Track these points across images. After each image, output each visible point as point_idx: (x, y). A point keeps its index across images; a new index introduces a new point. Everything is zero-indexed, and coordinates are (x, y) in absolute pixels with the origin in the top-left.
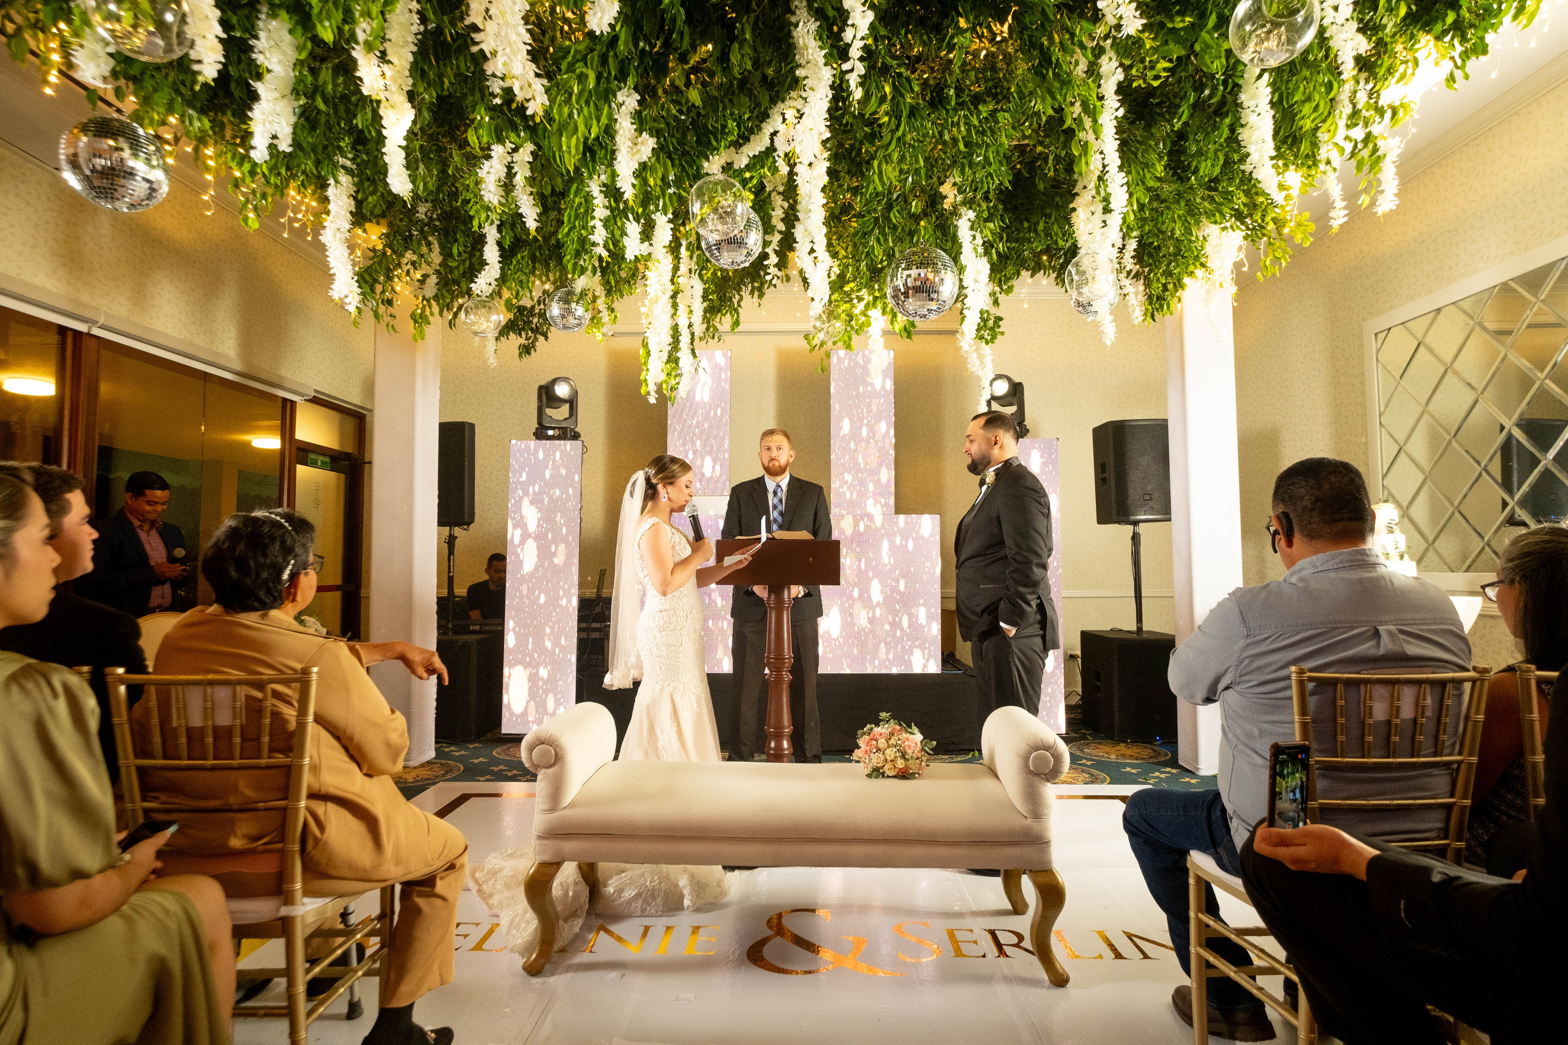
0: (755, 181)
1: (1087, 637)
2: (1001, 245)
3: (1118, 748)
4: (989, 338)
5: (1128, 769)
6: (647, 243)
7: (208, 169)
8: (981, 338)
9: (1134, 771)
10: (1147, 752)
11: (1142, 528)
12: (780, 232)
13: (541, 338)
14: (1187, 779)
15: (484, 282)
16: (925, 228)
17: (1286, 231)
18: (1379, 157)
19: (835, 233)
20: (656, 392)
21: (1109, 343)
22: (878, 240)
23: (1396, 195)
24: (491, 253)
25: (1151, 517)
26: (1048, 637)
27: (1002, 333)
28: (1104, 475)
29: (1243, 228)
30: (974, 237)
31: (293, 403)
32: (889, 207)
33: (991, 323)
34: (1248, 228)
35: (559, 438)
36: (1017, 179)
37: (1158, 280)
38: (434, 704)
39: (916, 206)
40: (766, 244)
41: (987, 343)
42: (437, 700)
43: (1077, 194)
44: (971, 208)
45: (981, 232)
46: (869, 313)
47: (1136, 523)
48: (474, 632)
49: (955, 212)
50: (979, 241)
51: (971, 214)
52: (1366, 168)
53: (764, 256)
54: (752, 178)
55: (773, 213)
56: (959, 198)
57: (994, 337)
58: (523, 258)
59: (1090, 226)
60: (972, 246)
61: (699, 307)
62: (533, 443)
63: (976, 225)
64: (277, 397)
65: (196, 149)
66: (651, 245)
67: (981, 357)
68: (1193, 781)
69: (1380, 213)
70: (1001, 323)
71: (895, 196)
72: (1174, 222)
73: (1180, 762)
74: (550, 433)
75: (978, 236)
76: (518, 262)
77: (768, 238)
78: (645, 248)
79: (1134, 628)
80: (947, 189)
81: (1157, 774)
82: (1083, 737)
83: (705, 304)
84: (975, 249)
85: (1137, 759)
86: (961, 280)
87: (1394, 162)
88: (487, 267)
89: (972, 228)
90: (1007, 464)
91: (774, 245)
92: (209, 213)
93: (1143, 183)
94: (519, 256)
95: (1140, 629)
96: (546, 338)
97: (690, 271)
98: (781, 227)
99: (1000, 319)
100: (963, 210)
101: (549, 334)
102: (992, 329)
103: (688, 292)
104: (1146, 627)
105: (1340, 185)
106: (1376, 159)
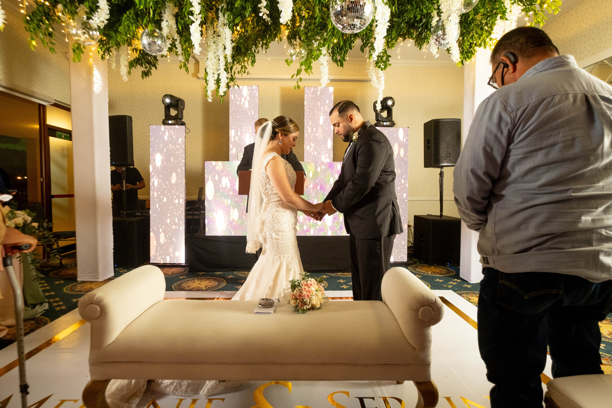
1: (417, 219)
2: (394, 8)
3: (431, 268)
4: (383, 67)
5: (438, 280)
8: (379, 67)
9: (440, 281)
10: (444, 271)
11: (445, 170)
13: (153, 68)
14: (466, 285)
17: (545, 6)
20: (212, 96)
25: (449, 164)
27: (390, 65)
28: (429, 145)
29: (522, 5)
31: (44, 106)
33: (384, 59)
34: (524, 5)
35: (174, 124)
37: (468, 40)
38: (113, 251)
41: (382, 70)
42: (114, 249)
46: (321, 49)
47: (442, 167)
48: (138, 216)
57: (386, 67)
58: (130, 14)
61: (229, 46)
62: (163, 127)
64: (35, 103)
67: (378, 78)
68: (469, 286)
70: (390, 59)
73: (461, 276)
74: (170, 122)
76: (128, 16)
79: (439, 214)
81: (451, 282)
82: (415, 263)
85: (440, 274)
94: (128, 12)
95: (441, 215)
96: (156, 68)
99: (390, 56)
101: (157, 66)
102: (384, 62)
103: (223, 37)
104: (444, 214)
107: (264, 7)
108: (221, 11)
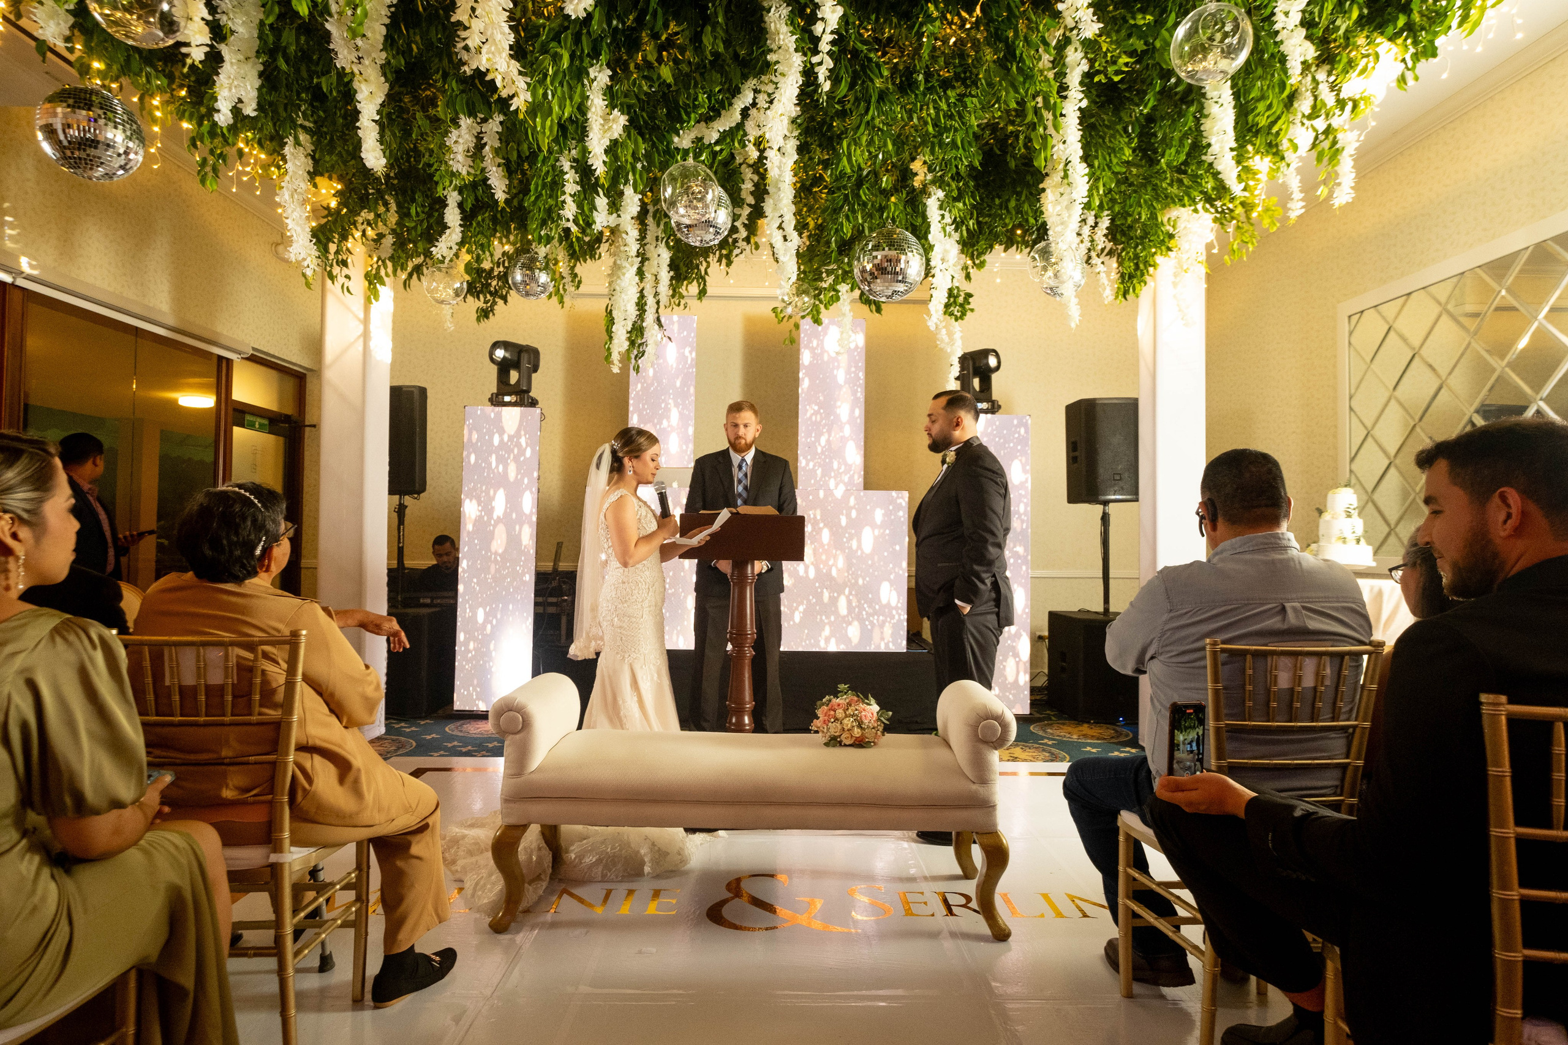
0: (724, 153)
1: (1055, 619)
2: (971, 222)
3: (1080, 728)
4: (958, 314)
5: (1089, 748)
6: (615, 215)
7: (154, 120)
8: (951, 314)
10: (1108, 732)
11: (1112, 508)
12: (750, 205)
13: (500, 302)
15: (446, 245)
16: (895, 204)
17: (1255, 215)
18: (1338, 150)
19: (805, 205)
20: (620, 361)
21: (1073, 325)
22: (847, 218)
23: (1352, 188)
24: (452, 216)
25: (1121, 496)
26: (1002, 615)
27: (972, 310)
28: (1076, 454)
29: (1212, 211)
30: (943, 216)
31: (229, 361)
32: (859, 183)
33: (960, 300)
35: (515, 404)
36: (988, 156)
39: (886, 181)
40: (735, 217)
41: (956, 319)
43: (1047, 175)
44: (940, 187)
45: (950, 211)
46: (838, 287)
47: (1106, 503)
48: (425, 605)
49: (924, 191)
50: (948, 220)
51: (941, 194)
52: (1326, 159)
53: (734, 230)
54: (722, 150)
55: (743, 187)
56: (929, 177)
57: (963, 314)
58: (483, 220)
59: (1058, 208)
60: (940, 225)
61: (665, 276)
63: (945, 205)
64: (212, 354)
65: (141, 99)
66: (619, 216)
67: (950, 334)
69: (1336, 206)
70: (971, 300)
71: (865, 173)
72: (1141, 206)
74: (507, 399)
75: (947, 215)
76: (479, 224)
77: (737, 211)
78: (612, 220)
79: (1101, 607)
80: (917, 166)
82: (1045, 717)
83: (672, 273)
84: (944, 229)
85: (1097, 738)
86: (928, 261)
87: (1351, 156)
88: (448, 231)
89: (941, 208)
90: (968, 444)
91: (744, 219)
92: (155, 167)
93: (1110, 168)
94: (480, 218)
95: (1106, 610)
96: (506, 302)
97: (657, 239)
98: (751, 200)
99: (971, 296)
100: (932, 189)
101: (509, 299)
102: (961, 305)
103: (654, 262)
105: (1299, 177)
106: (1335, 152)
107: (743, 240)
108: (654, 217)
